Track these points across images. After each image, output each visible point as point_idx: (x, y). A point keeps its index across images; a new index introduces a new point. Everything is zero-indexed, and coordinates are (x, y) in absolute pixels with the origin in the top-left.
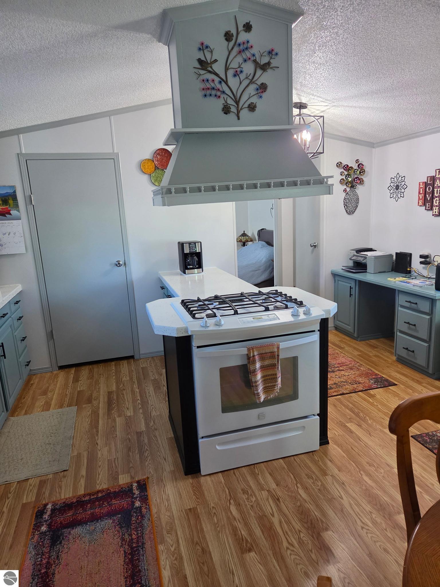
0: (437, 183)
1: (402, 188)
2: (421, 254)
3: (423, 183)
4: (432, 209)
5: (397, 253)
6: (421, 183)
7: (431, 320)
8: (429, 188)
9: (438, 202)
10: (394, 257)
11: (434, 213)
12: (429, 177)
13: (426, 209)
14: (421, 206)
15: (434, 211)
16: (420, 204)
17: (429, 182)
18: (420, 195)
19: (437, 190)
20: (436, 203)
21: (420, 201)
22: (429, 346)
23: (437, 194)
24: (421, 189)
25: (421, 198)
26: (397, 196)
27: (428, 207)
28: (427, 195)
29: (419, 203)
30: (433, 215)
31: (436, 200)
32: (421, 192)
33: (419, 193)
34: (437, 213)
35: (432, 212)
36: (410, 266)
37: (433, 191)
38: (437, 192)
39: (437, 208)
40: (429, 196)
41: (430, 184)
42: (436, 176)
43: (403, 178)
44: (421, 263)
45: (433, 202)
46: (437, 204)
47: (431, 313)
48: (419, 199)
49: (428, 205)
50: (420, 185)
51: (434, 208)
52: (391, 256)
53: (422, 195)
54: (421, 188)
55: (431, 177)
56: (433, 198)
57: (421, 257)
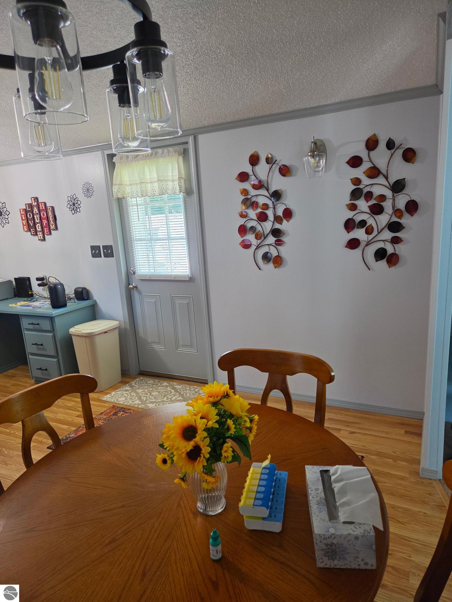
0: (35, 210)
1: (5, 214)
2: (37, 277)
3: (23, 209)
4: (36, 234)
5: (15, 279)
6: (21, 210)
7: (54, 336)
8: (30, 215)
9: (40, 227)
10: (14, 283)
11: (39, 238)
12: (27, 204)
13: (32, 235)
14: (26, 231)
15: (39, 236)
16: (25, 230)
17: (28, 209)
18: (23, 221)
19: (37, 217)
20: (39, 228)
21: (24, 227)
22: (58, 360)
23: (38, 220)
24: (23, 216)
25: (25, 224)
26: (2, 222)
27: (33, 233)
28: (30, 222)
29: (24, 228)
30: (39, 240)
31: (38, 226)
32: (24, 219)
33: (22, 220)
34: (42, 238)
35: (37, 237)
36: (31, 289)
37: (33, 217)
38: (37, 219)
39: (41, 233)
40: (31, 222)
41: (29, 211)
42: (32, 203)
43: (4, 204)
44: (39, 285)
45: (36, 228)
46: (40, 230)
47: (53, 330)
48: (23, 225)
49: (33, 230)
50: (20, 211)
51: (38, 233)
52: (10, 282)
53: (25, 221)
54: (23, 214)
55: (28, 204)
56: (35, 224)
57: (38, 279)
